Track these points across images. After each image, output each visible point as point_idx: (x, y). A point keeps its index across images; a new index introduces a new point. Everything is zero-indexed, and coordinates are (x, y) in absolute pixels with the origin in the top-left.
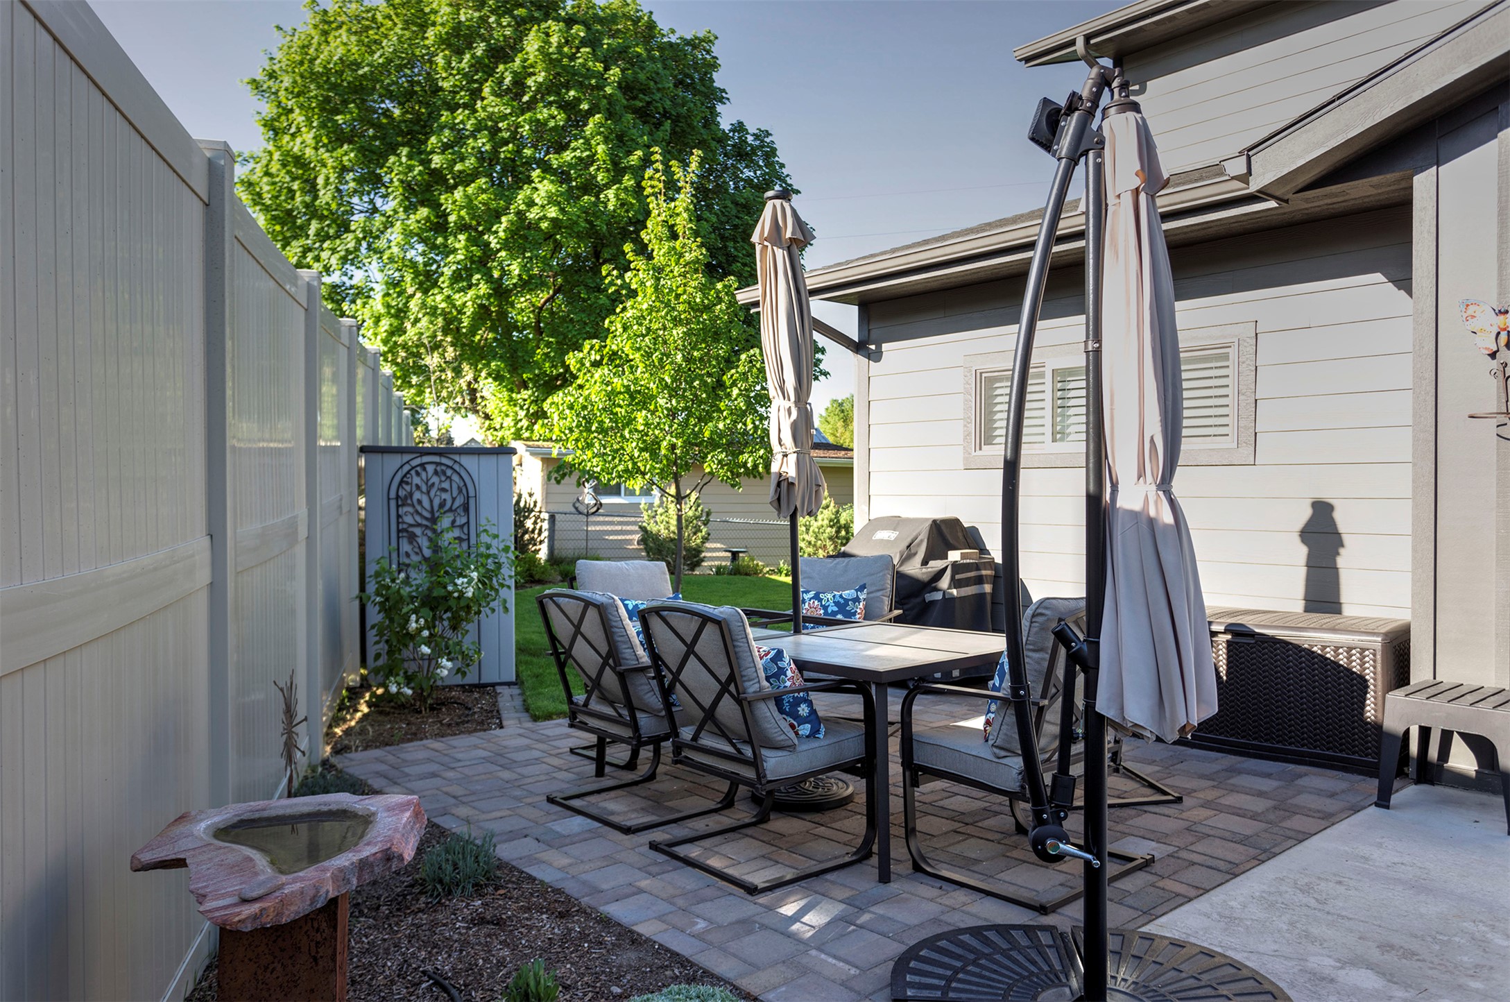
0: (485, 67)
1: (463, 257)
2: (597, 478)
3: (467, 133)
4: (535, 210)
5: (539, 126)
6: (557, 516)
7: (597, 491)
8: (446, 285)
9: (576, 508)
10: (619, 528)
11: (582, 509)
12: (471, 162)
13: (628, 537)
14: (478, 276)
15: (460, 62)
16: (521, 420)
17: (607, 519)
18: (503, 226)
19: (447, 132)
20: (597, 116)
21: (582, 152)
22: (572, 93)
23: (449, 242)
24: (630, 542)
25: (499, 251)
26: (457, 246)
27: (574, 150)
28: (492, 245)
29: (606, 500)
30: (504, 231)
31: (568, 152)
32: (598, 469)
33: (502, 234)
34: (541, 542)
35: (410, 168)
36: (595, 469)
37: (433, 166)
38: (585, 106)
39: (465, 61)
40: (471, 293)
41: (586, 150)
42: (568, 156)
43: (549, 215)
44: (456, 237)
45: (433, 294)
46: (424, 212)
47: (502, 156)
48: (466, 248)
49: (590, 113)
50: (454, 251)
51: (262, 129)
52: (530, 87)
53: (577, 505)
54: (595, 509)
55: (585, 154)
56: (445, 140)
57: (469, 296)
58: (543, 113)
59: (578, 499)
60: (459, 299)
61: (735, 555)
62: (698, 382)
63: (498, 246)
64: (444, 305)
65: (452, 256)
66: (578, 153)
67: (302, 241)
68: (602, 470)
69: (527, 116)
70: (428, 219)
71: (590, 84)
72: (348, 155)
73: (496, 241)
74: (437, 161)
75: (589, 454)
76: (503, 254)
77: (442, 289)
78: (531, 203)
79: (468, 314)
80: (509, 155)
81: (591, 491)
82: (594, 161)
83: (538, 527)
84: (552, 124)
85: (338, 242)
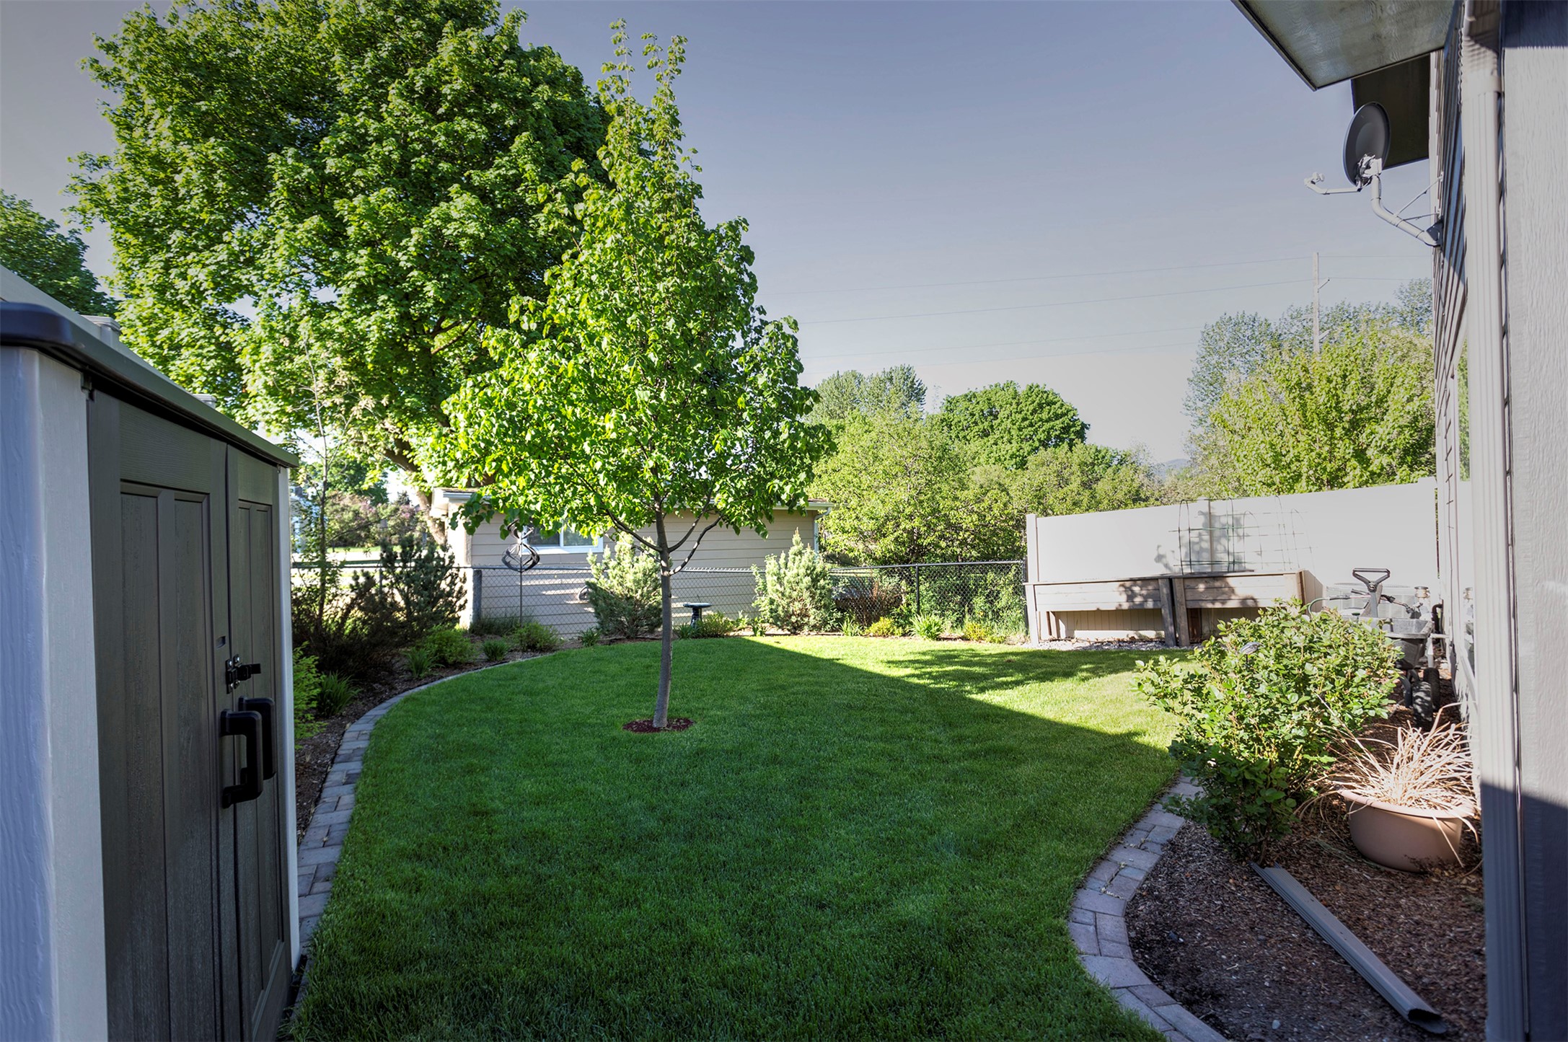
0: (391, 69)
1: (364, 274)
2: (536, 522)
3: (370, 139)
4: (453, 225)
5: (457, 138)
6: (484, 572)
7: (533, 540)
8: (344, 306)
9: (507, 564)
10: (558, 581)
11: (513, 563)
12: (375, 170)
13: (568, 591)
14: (384, 297)
15: (362, 64)
16: (450, 471)
17: (545, 572)
18: (414, 240)
19: (344, 134)
20: (524, 134)
21: (507, 170)
22: (495, 106)
23: (348, 257)
24: (571, 596)
25: (411, 269)
26: (357, 261)
27: (499, 167)
28: (402, 264)
29: (542, 551)
30: (415, 245)
31: (491, 170)
32: (538, 507)
33: (412, 249)
34: (462, 607)
35: (298, 171)
36: (532, 507)
37: (327, 171)
38: (510, 122)
39: (367, 60)
40: (377, 315)
41: (512, 168)
42: (491, 174)
43: (470, 231)
44: (356, 253)
45: (329, 318)
46: (314, 221)
47: (413, 167)
48: (369, 264)
49: (516, 131)
50: (354, 267)
51: (114, 128)
52: (446, 95)
53: (508, 559)
54: (531, 563)
55: (511, 173)
56: (342, 143)
57: (372, 318)
58: (461, 124)
59: (508, 553)
60: (361, 324)
61: (697, 611)
62: (699, 365)
63: (409, 265)
64: (341, 329)
65: (350, 273)
66: (503, 171)
67: (163, 256)
68: (544, 508)
69: (443, 125)
70: (319, 231)
71: (516, 98)
72: (213, 148)
73: (405, 258)
74: (332, 165)
75: (522, 482)
76: (415, 273)
77: (340, 311)
78: (448, 219)
79: (373, 340)
80: (421, 167)
81: (525, 541)
82: (522, 181)
83: (457, 588)
84: (472, 136)
85: (206, 254)
